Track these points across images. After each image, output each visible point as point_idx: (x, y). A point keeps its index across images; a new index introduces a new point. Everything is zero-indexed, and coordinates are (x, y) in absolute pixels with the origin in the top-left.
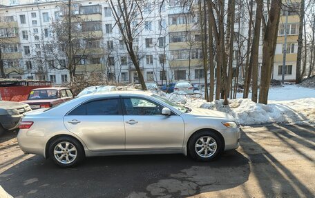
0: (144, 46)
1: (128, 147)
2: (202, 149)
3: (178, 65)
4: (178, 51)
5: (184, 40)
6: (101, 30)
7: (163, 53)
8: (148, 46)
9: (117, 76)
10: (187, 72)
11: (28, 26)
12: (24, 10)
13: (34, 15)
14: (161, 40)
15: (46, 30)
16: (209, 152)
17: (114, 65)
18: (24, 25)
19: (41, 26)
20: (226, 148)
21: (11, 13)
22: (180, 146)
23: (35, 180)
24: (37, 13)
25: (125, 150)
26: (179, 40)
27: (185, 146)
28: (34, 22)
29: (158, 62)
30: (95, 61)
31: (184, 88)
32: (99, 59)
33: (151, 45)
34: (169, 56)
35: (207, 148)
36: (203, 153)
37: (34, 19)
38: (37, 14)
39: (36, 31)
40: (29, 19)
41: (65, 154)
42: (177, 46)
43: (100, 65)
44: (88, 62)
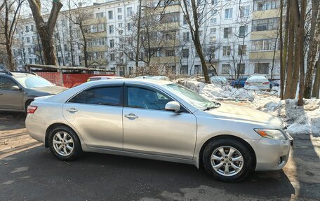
0: (222, 37)
1: (126, 147)
2: (222, 163)
3: (259, 57)
4: (261, 40)
5: (270, 28)
6: (178, 21)
7: (241, 44)
8: (226, 36)
9: (189, 69)
10: (271, 65)
11: (114, 22)
12: (112, 6)
13: (119, 10)
14: (243, 29)
15: (129, 24)
16: (231, 169)
17: (188, 57)
18: (111, 21)
19: (125, 20)
20: (257, 168)
21: (102, 10)
22: (190, 154)
23: (24, 169)
24: (123, 8)
25: (123, 150)
26: (265, 28)
27: (197, 156)
28: (120, 17)
29: (236, 54)
30: (170, 53)
31: (258, 82)
32: (174, 51)
33: (229, 36)
34: (249, 46)
35: (228, 163)
36: (222, 168)
37: (120, 14)
38: (123, 10)
39: (120, 25)
40: (115, 14)
41: (62, 145)
42: (260, 35)
43: (173, 57)
44: (163, 55)
